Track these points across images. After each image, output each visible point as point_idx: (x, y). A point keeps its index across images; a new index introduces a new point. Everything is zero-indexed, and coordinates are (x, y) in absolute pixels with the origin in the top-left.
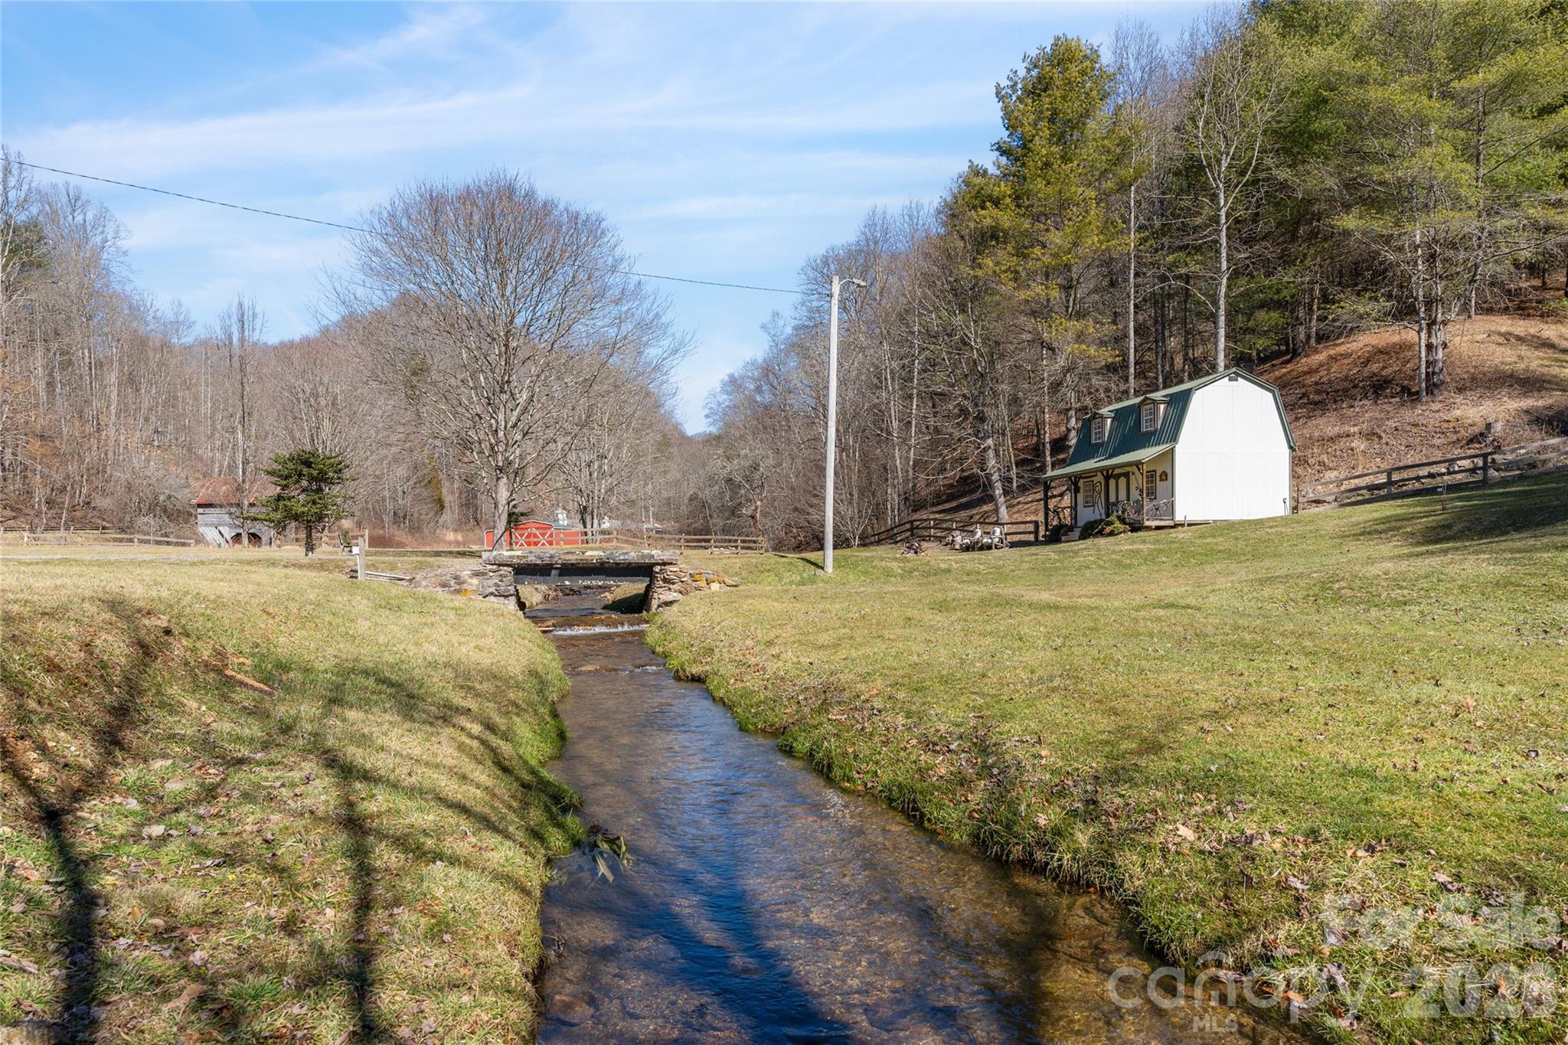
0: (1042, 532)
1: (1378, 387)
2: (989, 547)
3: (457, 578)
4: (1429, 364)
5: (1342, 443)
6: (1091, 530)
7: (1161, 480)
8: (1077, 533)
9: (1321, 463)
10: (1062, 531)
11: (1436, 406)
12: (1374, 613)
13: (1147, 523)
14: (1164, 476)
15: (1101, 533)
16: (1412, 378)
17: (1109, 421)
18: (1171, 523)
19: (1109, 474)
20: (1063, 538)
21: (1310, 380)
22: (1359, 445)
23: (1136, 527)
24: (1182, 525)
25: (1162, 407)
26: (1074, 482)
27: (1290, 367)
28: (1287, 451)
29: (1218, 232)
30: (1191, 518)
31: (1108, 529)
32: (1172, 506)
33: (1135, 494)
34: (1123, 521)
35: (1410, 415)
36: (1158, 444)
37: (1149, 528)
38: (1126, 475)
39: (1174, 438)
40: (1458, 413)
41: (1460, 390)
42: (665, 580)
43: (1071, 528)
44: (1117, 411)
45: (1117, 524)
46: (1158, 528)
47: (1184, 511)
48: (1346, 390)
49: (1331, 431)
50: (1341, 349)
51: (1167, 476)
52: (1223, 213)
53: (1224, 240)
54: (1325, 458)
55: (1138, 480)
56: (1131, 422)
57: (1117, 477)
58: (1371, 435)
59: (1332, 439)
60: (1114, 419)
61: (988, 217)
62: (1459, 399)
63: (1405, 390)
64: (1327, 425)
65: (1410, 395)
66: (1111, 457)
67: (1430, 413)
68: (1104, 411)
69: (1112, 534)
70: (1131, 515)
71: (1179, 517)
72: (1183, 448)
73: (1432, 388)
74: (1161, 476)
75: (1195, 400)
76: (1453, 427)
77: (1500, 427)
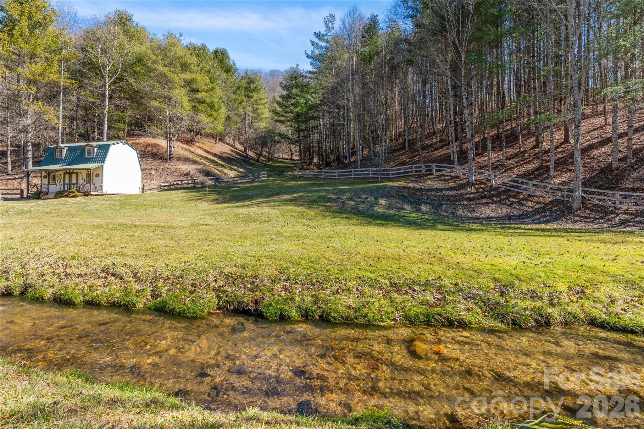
0: (25, 194)
1: (153, 156)
4: (170, 151)
6: (59, 195)
7: (96, 177)
8: (51, 195)
10: (42, 194)
13: (92, 193)
14: (98, 175)
15: (66, 196)
16: (162, 155)
17: (65, 150)
18: (101, 194)
19: (70, 172)
20: (43, 198)
23: (87, 194)
24: (105, 195)
25: (96, 149)
26: (47, 174)
28: (140, 172)
29: (106, 91)
30: (109, 192)
31: (72, 195)
32: (102, 187)
33: (82, 181)
34: (79, 192)
35: (167, 165)
36: (94, 163)
37: (93, 195)
38: (77, 173)
39: (103, 161)
40: (179, 167)
41: (178, 160)
43: (47, 194)
44: (69, 147)
45: (76, 193)
46: (96, 195)
47: (106, 189)
50: (137, 141)
52: (107, 85)
53: (108, 94)
55: (82, 175)
56: (78, 153)
57: (72, 173)
60: (67, 150)
62: (178, 163)
63: (162, 158)
65: (166, 160)
66: (67, 165)
67: (171, 165)
68: (62, 146)
69: (74, 196)
70: (83, 190)
71: (104, 191)
73: (171, 158)
74: (96, 175)
75: (112, 148)
76: (180, 170)
77: (192, 173)
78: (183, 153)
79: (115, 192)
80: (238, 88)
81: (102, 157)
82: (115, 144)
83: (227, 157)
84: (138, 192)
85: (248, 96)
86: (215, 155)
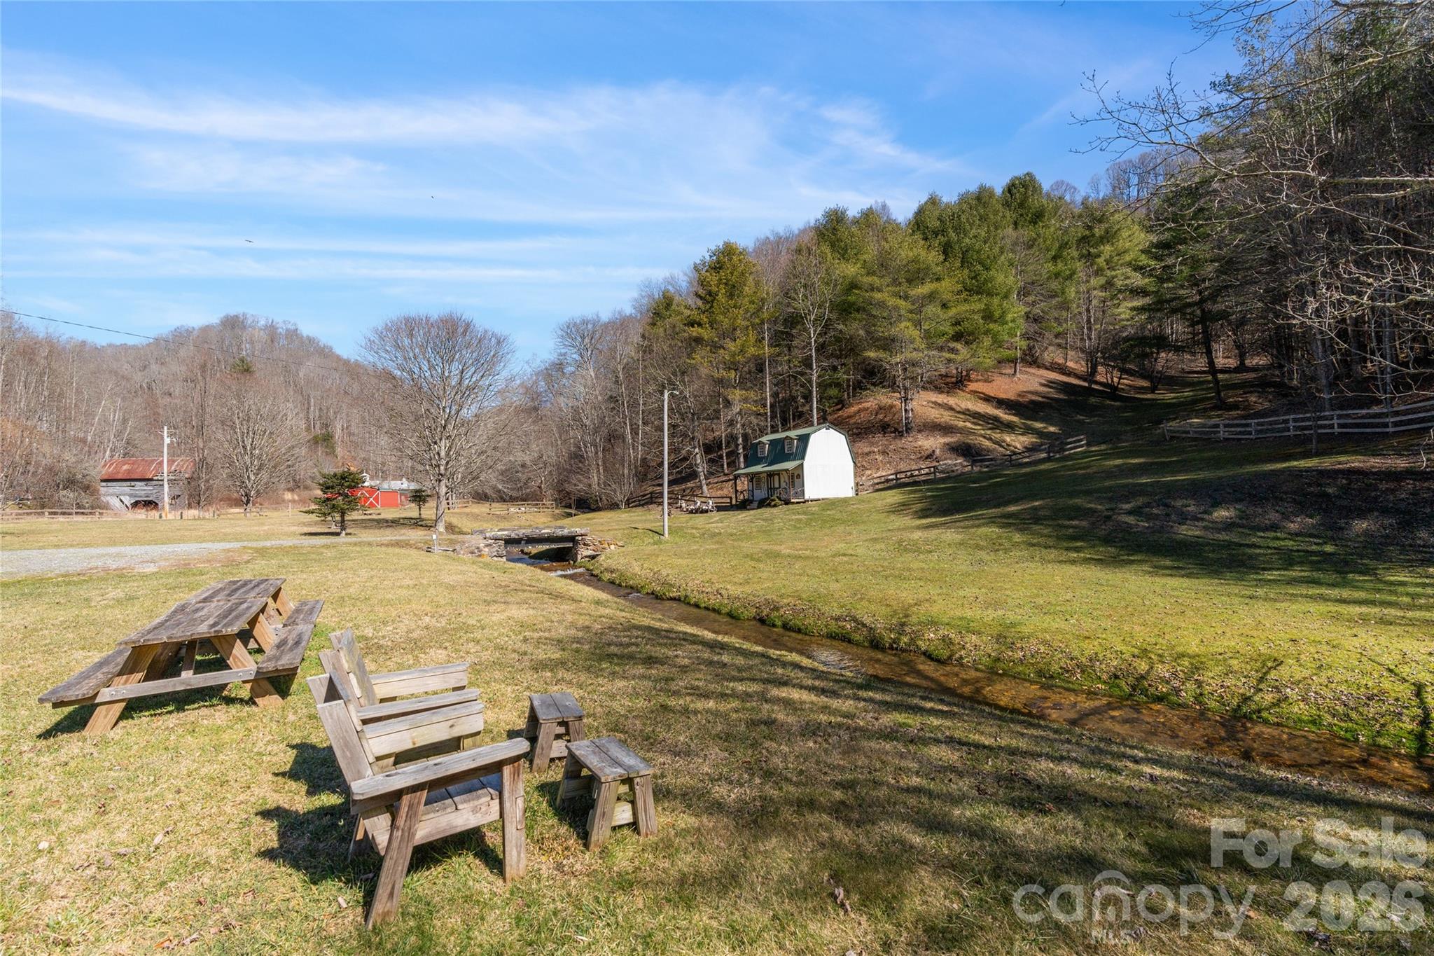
0: (734, 502)
1: (884, 428)
2: (706, 511)
3: (478, 548)
4: (906, 418)
5: (871, 457)
6: (763, 504)
8: (755, 504)
9: (863, 466)
10: (748, 503)
11: (910, 439)
12: (922, 556)
13: (792, 500)
15: (769, 505)
16: (898, 423)
17: (767, 445)
18: (804, 500)
19: (771, 475)
20: (749, 507)
21: (852, 421)
22: (880, 458)
23: (787, 502)
24: (809, 501)
25: (795, 441)
26: (752, 477)
27: (840, 413)
29: (811, 350)
30: (812, 497)
31: (773, 503)
32: (803, 492)
33: (783, 485)
34: (780, 499)
35: (901, 443)
36: (794, 460)
37: (793, 503)
38: (779, 475)
39: (803, 458)
40: (920, 443)
41: (920, 431)
42: (585, 544)
43: (751, 502)
44: (771, 441)
45: (777, 501)
46: (798, 503)
47: (809, 494)
48: (869, 428)
49: (867, 450)
51: (800, 476)
52: (813, 340)
53: (814, 355)
54: (864, 463)
55: (784, 477)
56: (779, 448)
57: (774, 475)
58: (884, 453)
59: (867, 454)
60: (769, 444)
61: (695, 331)
62: (920, 436)
63: (896, 430)
64: (863, 447)
65: (899, 433)
66: (770, 465)
67: (908, 442)
68: (764, 439)
69: (775, 506)
70: (784, 496)
71: (807, 497)
72: (807, 463)
73: (908, 430)
74: (797, 477)
75: (812, 438)
76: (919, 450)
77: (938, 452)
78: (935, 415)
79: (820, 497)
80: (1064, 246)
81: (801, 453)
82: (815, 431)
83: (1032, 402)
84: (850, 493)
85: (1089, 257)
86: (1001, 403)
